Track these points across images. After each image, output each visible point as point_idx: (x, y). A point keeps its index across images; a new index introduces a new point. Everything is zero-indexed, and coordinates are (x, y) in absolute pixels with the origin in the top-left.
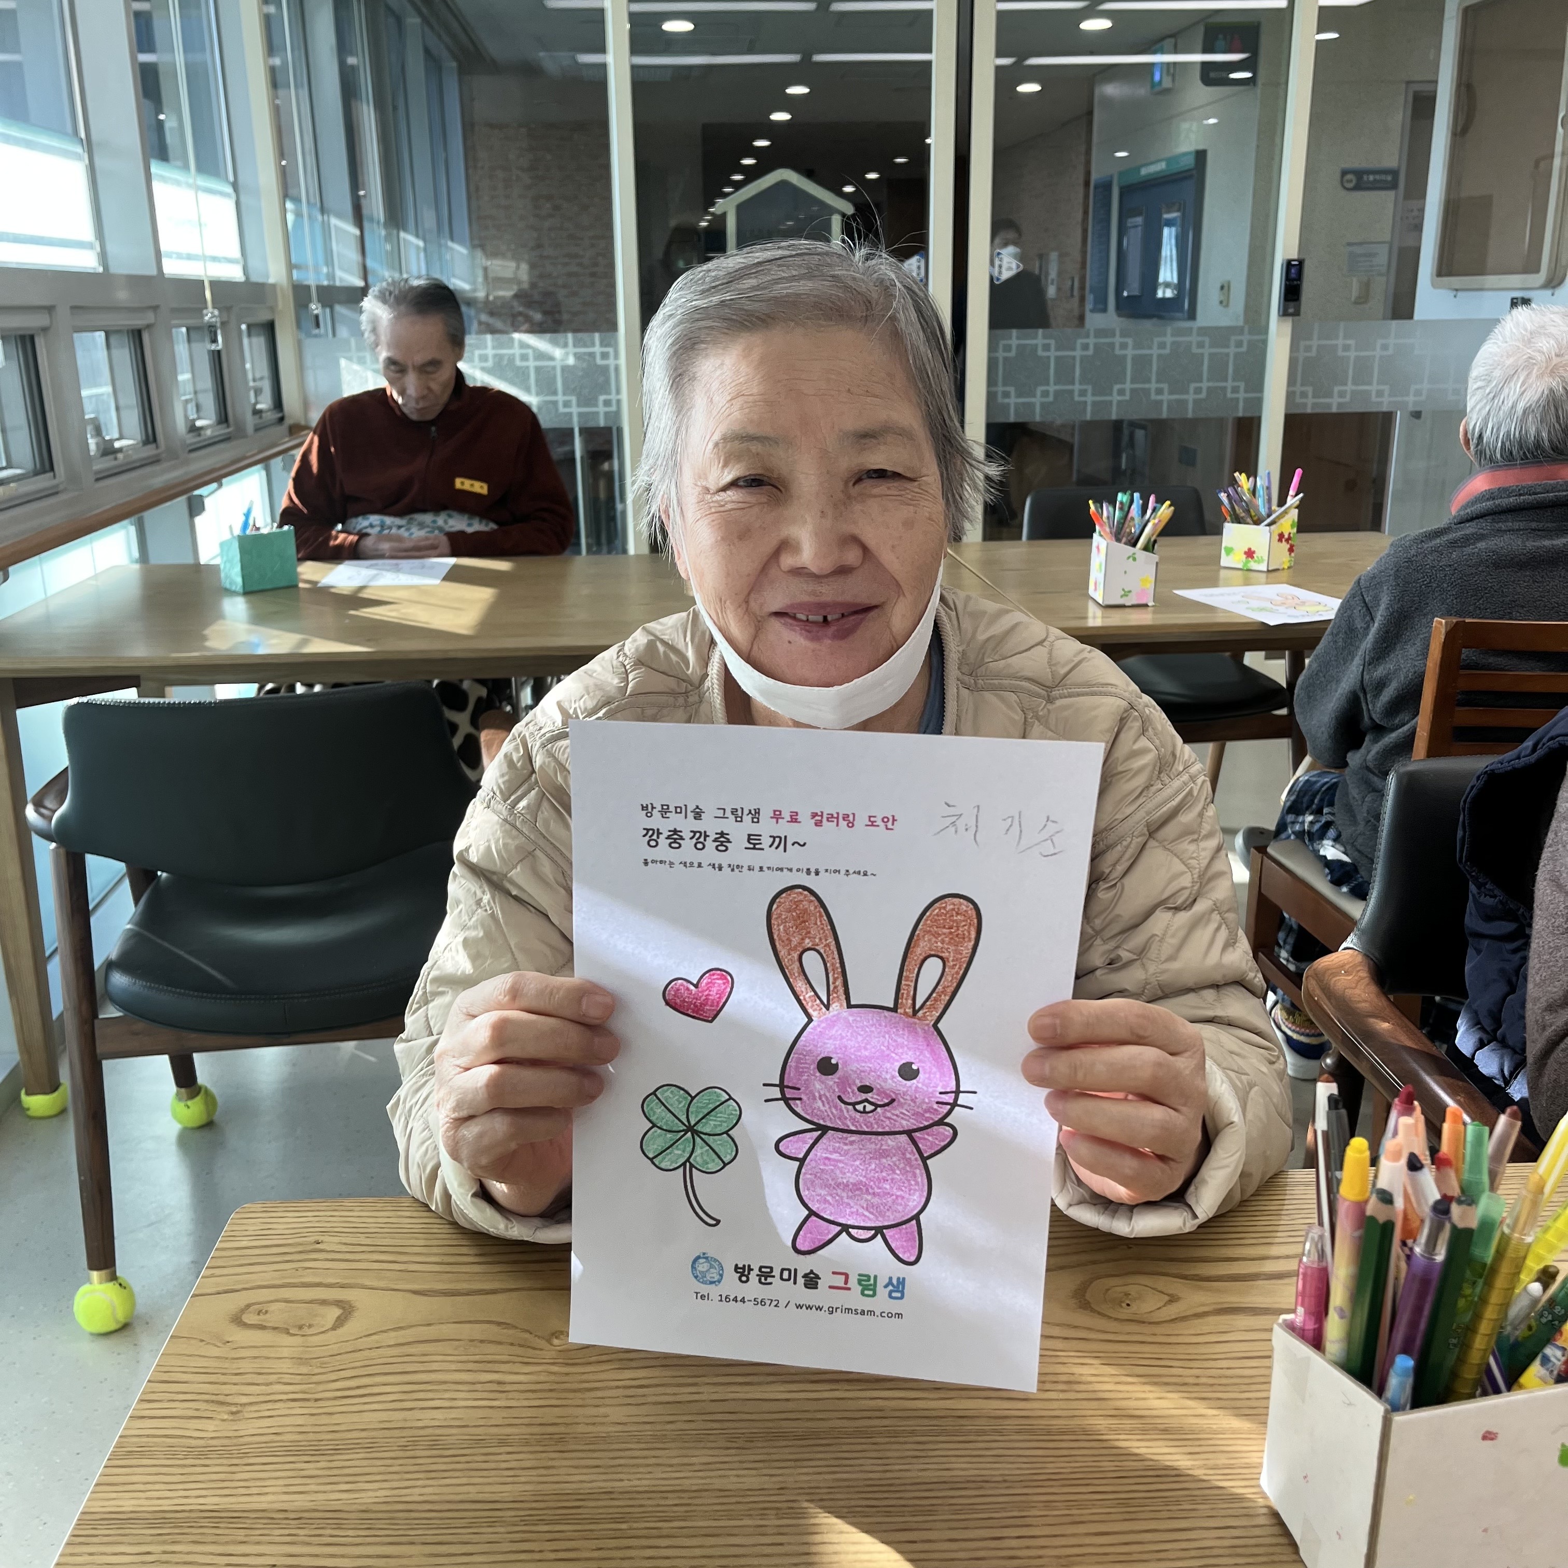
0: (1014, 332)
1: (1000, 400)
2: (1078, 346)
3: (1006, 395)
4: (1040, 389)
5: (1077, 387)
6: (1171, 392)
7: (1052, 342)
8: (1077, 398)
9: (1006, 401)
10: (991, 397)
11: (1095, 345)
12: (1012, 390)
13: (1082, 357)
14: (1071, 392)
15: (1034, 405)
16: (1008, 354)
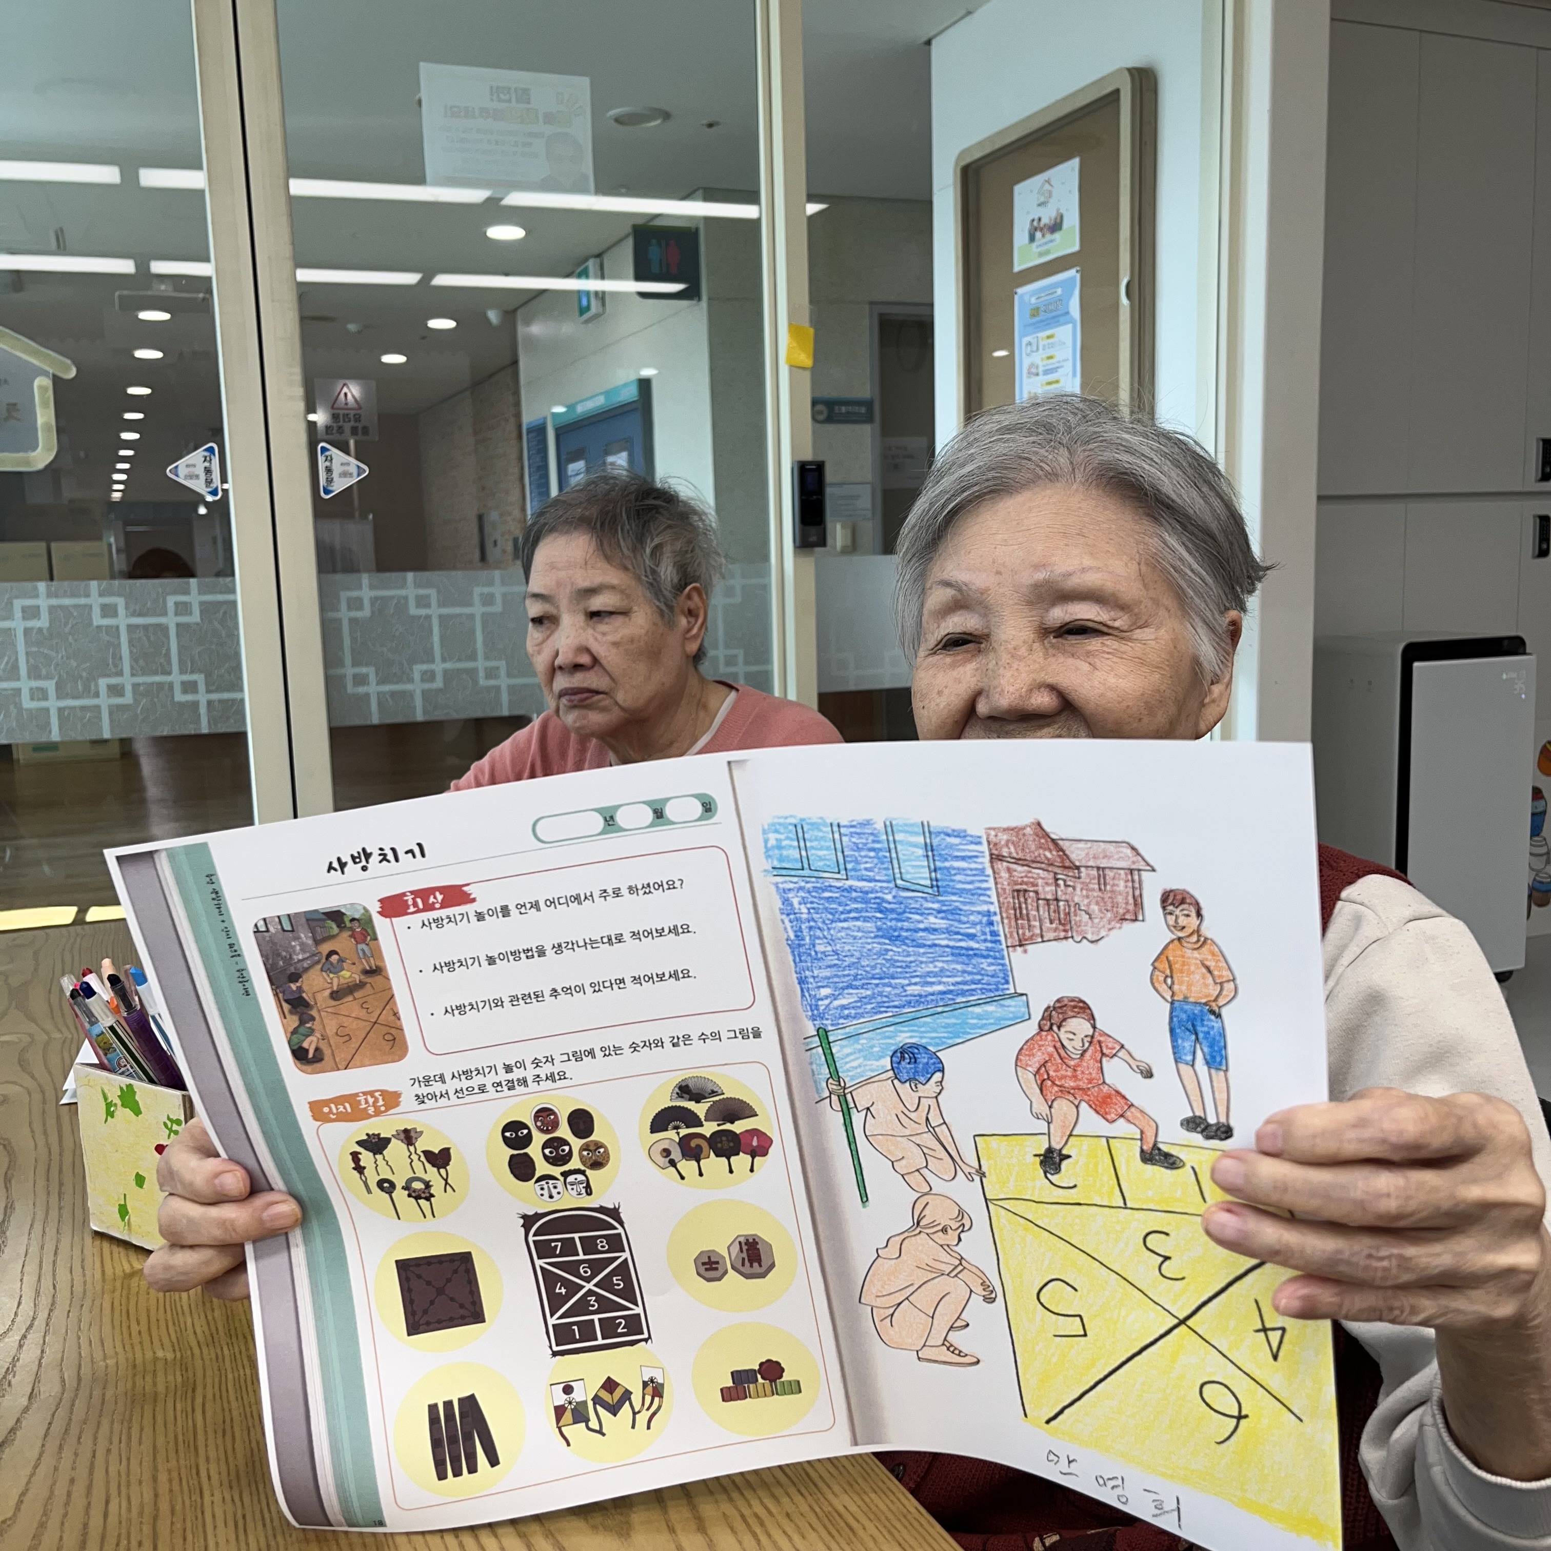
1: (350, 689)
2: (476, 598)
3: (361, 680)
4: (418, 669)
5: (481, 664)
7: (433, 592)
8: (482, 682)
9: (362, 690)
10: (332, 684)
11: (504, 595)
12: (370, 671)
13: (487, 618)
14: (473, 672)
15: (411, 694)
16: (357, 614)
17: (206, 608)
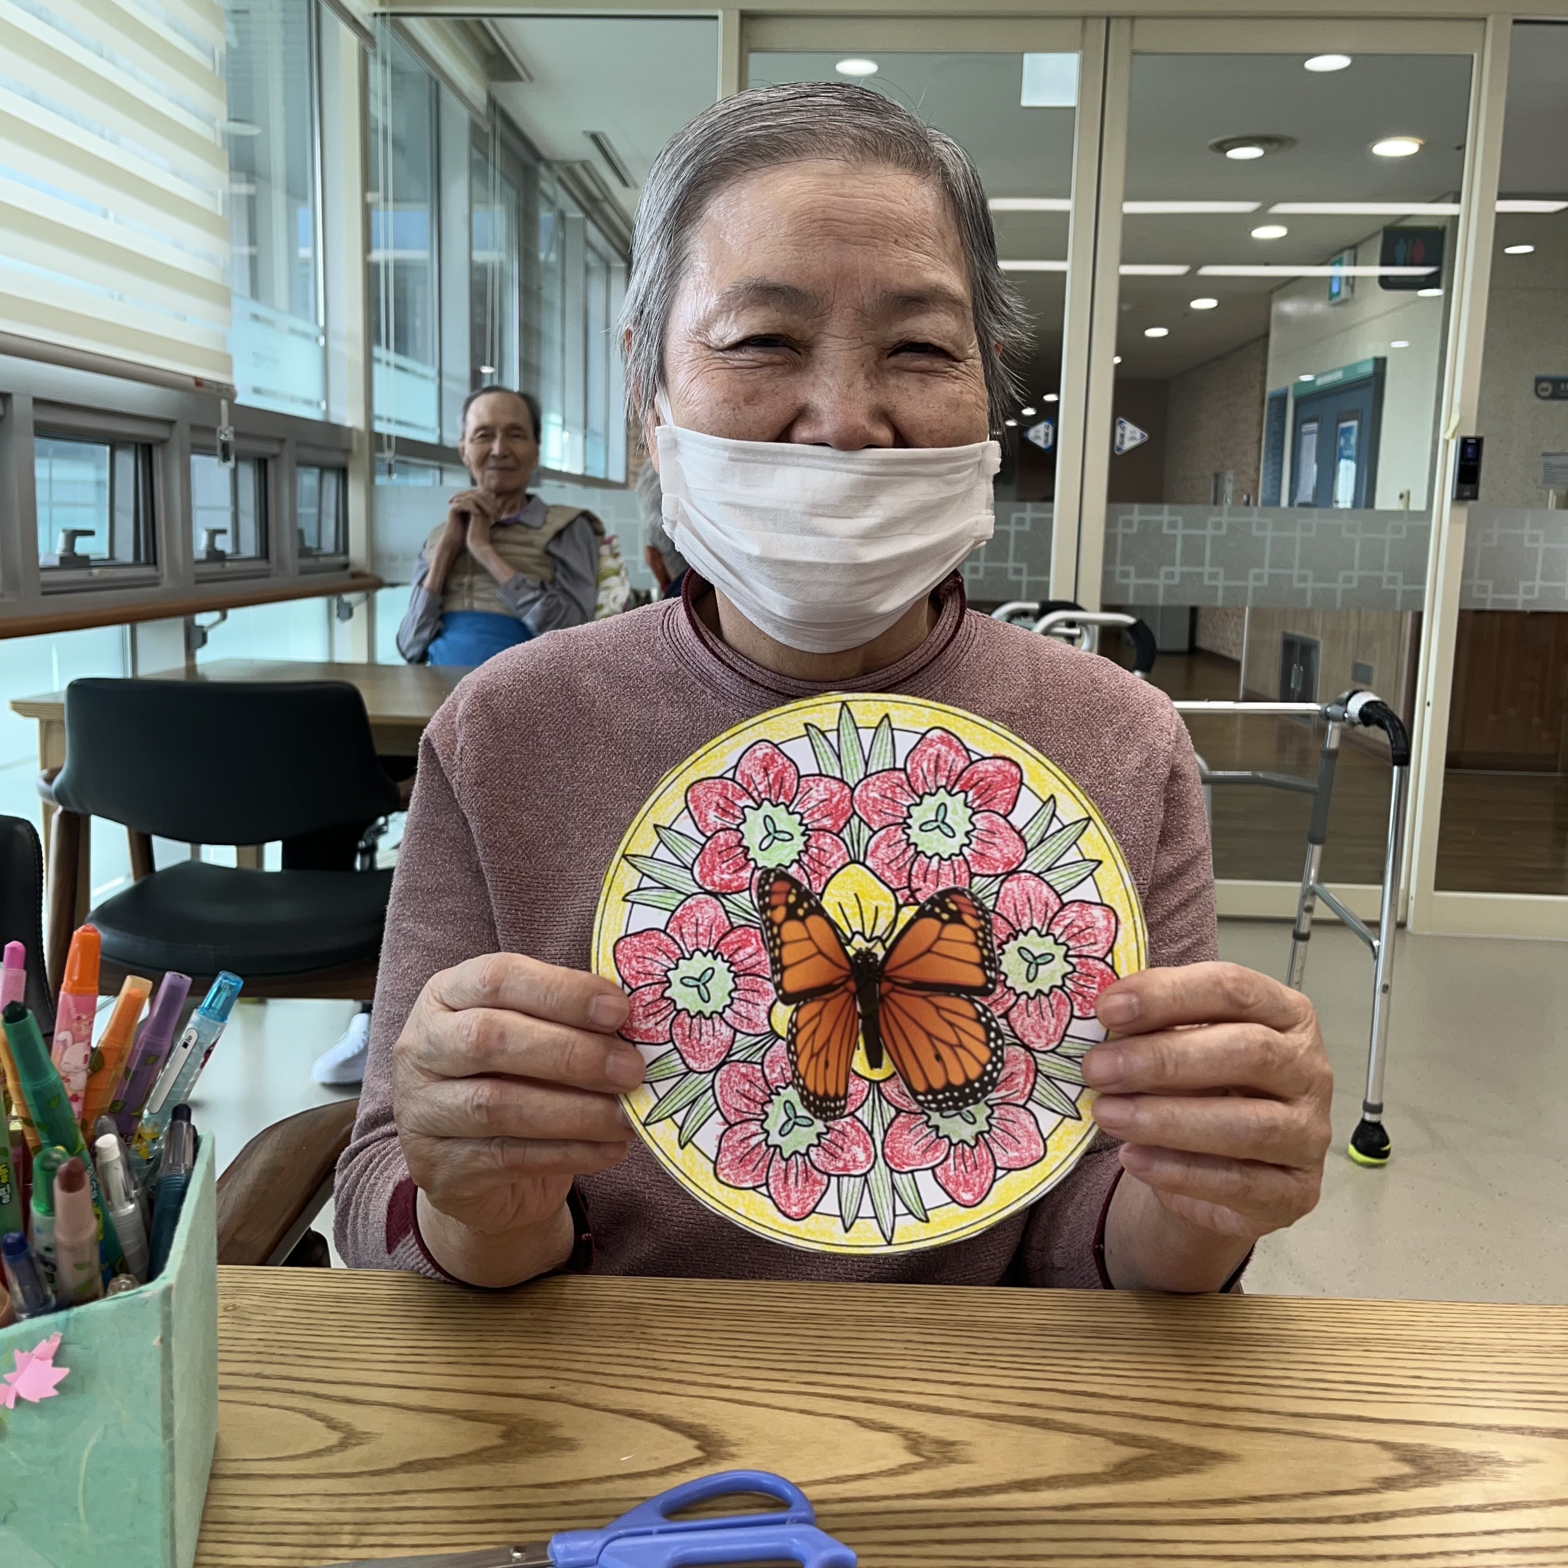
0: (1136, 507)
1: (1118, 580)
2: (1209, 524)
3: (1125, 575)
4: (1164, 570)
5: (1207, 569)
6: (1317, 580)
8: (1206, 582)
9: (1125, 581)
10: (1107, 576)
11: (1229, 524)
12: (1132, 569)
13: (1214, 538)
14: (1200, 575)
15: (1156, 586)
16: (1128, 531)
17: (1035, 521)
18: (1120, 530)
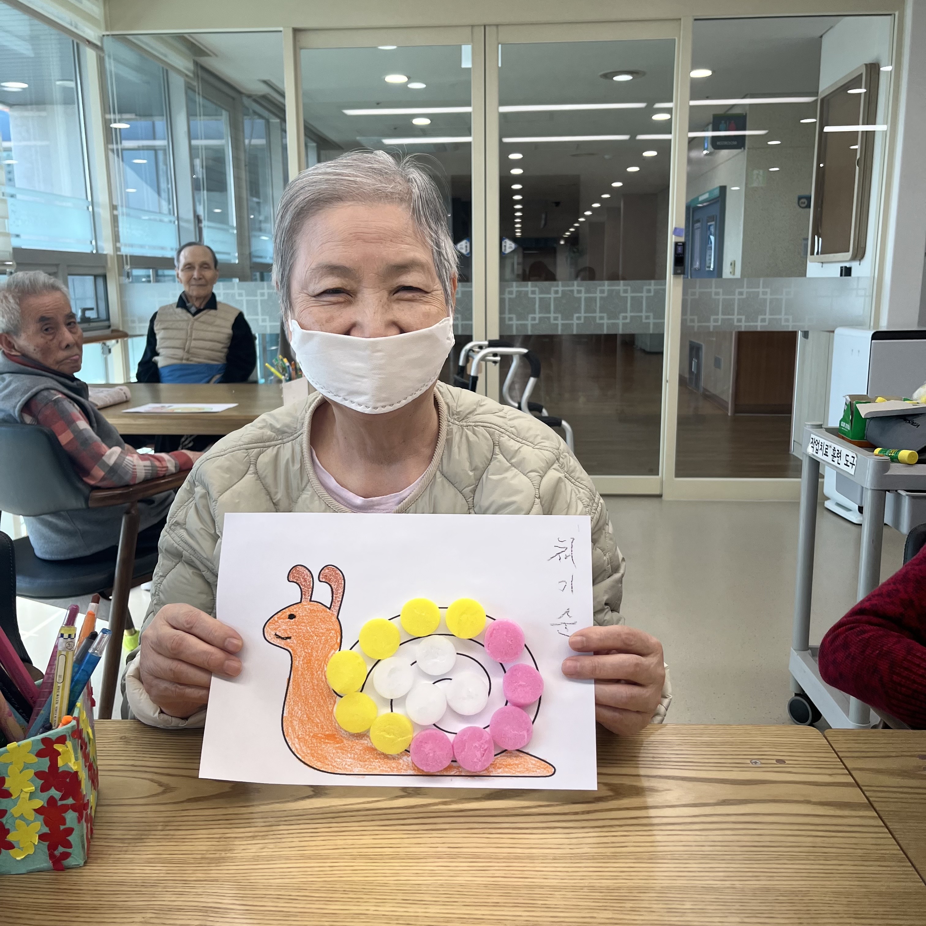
0: (515, 283)
1: (507, 322)
2: (552, 292)
3: (510, 319)
4: (530, 316)
5: (552, 315)
6: (609, 319)
7: (537, 289)
8: (552, 322)
9: (511, 322)
10: (501, 320)
11: (562, 291)
12: (514, 316)
13: (555, 299)
14: (549, 318)
15: (527, 325)
16: (511, 296)
17: (463, 292)
18: (507, 296)
